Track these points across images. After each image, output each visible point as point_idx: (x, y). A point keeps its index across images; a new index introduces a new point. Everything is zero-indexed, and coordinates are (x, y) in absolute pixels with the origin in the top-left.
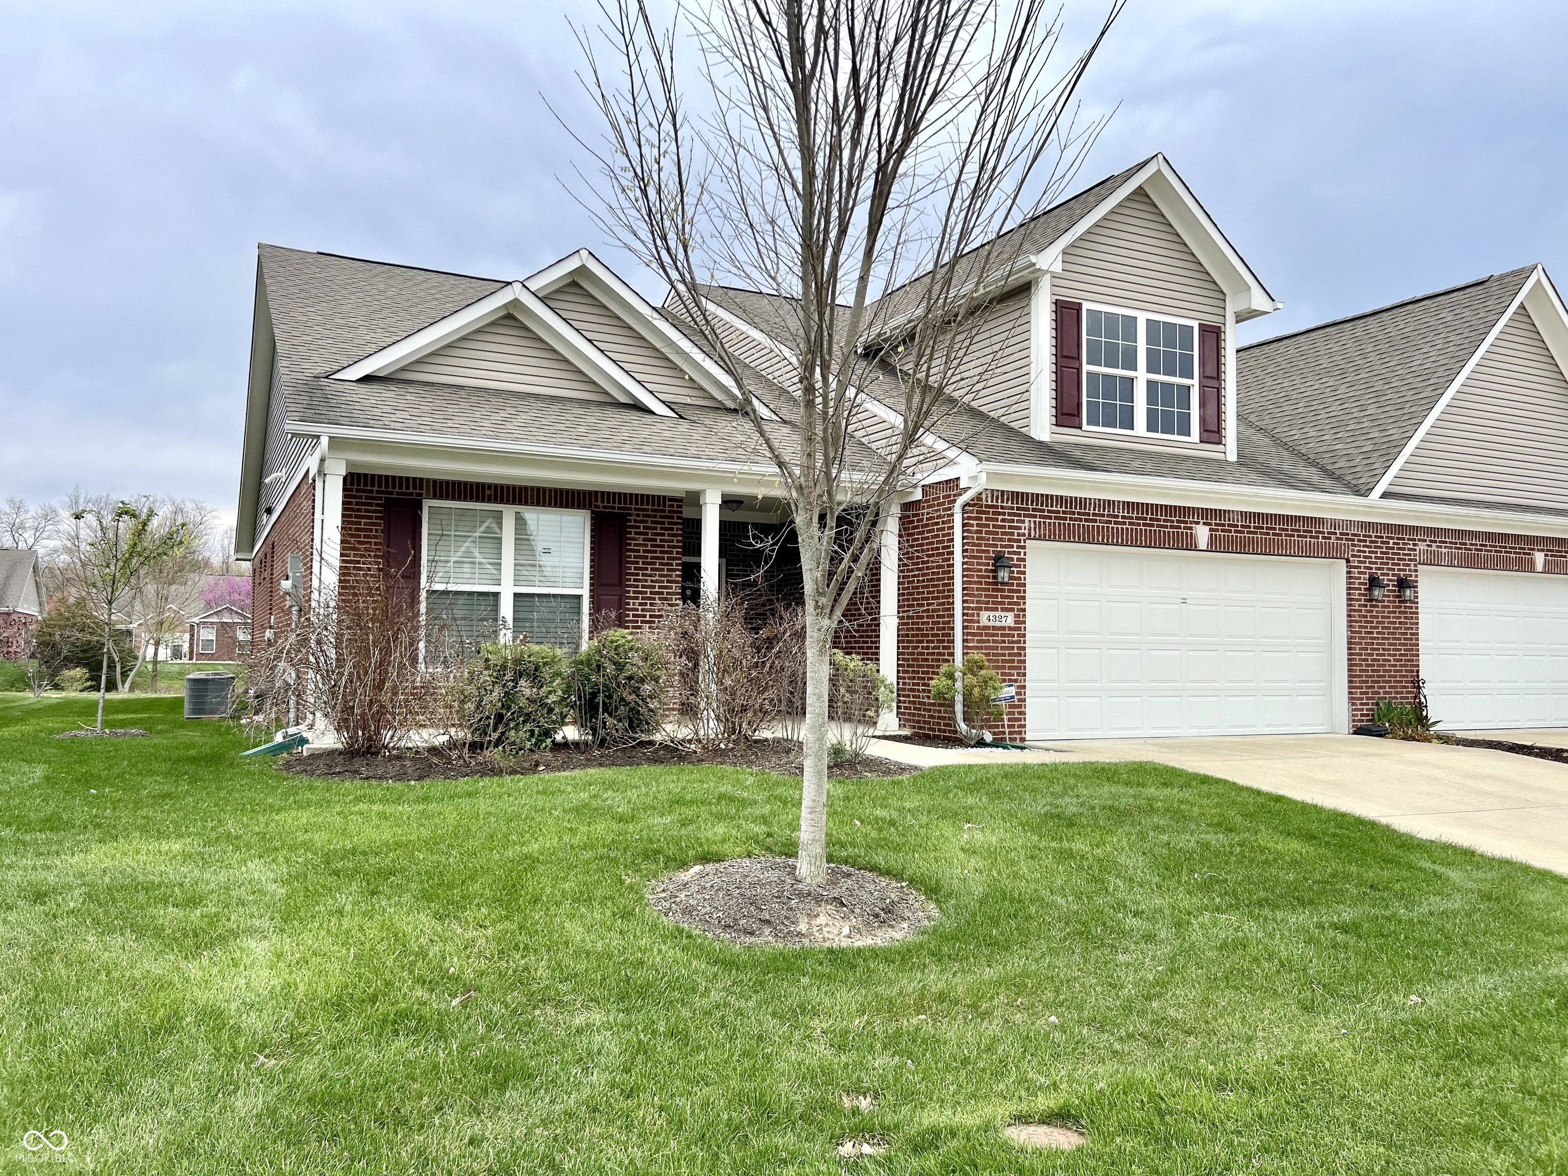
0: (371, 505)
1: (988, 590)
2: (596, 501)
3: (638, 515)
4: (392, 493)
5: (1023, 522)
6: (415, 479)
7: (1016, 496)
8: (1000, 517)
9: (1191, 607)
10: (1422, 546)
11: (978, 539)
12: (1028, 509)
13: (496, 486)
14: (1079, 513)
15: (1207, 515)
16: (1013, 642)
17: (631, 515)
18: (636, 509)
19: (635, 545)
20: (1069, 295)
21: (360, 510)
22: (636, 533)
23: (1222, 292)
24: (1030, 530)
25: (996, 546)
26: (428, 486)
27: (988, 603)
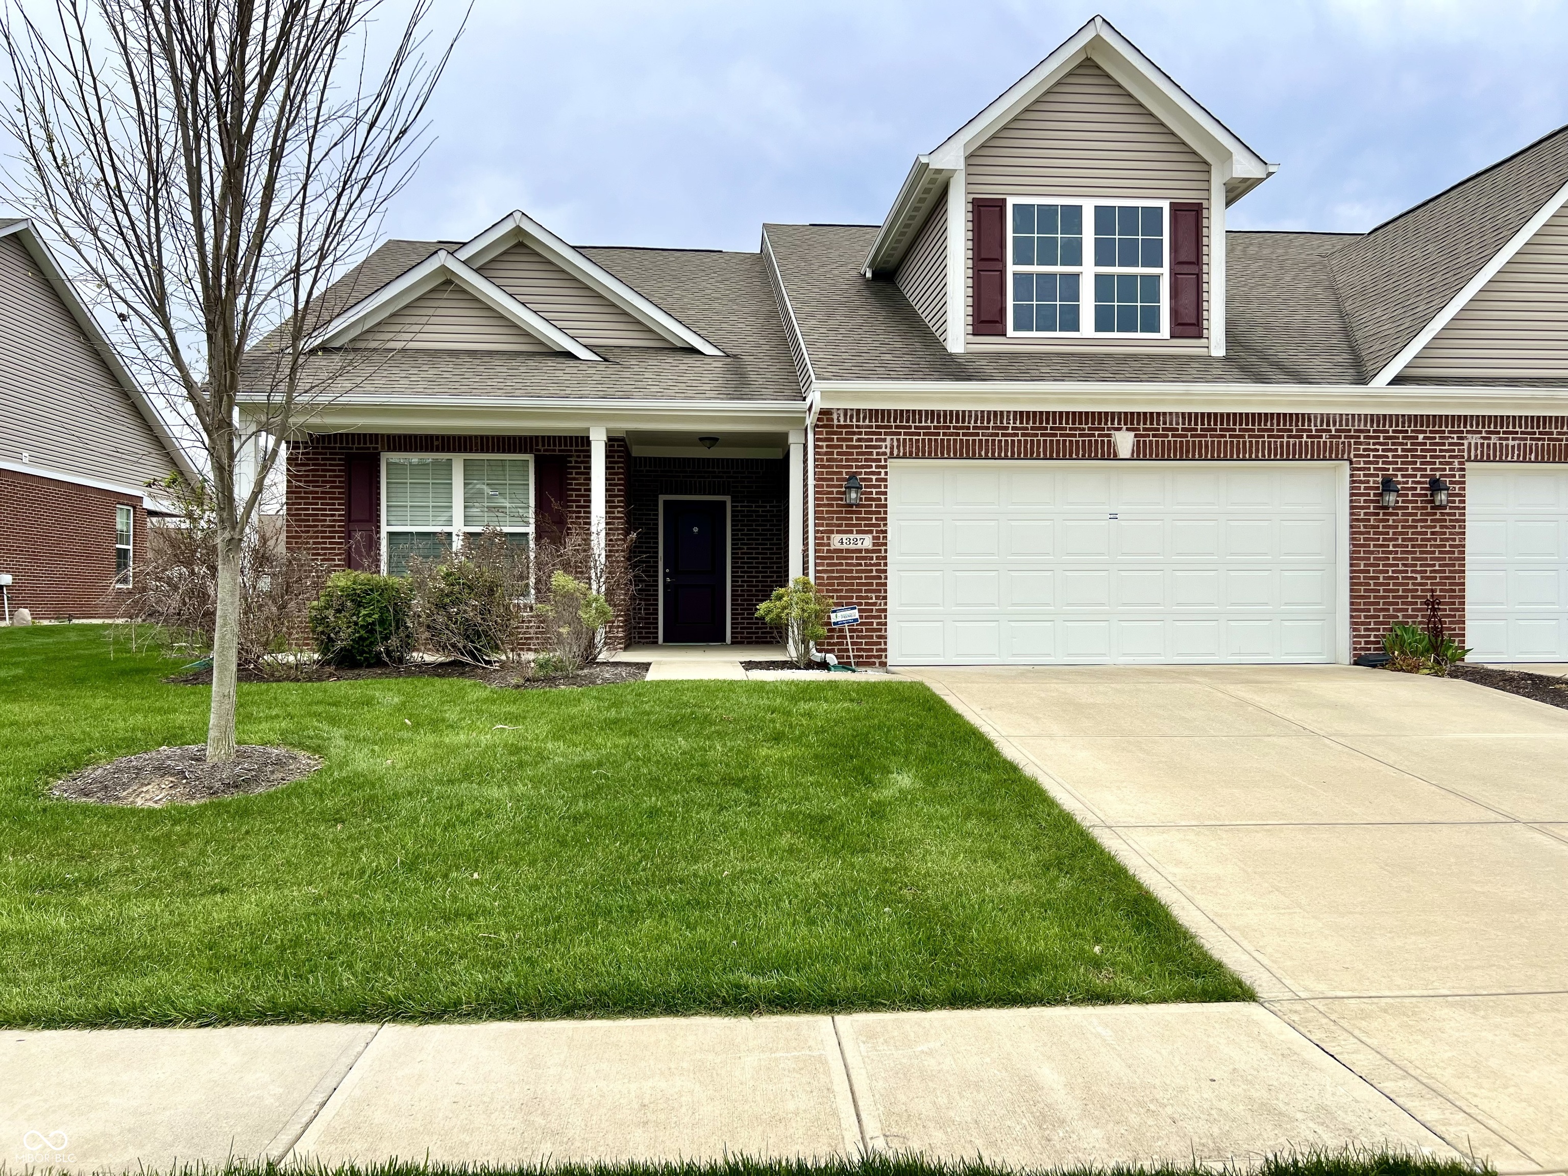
0: (334, 459)
1: (841, 512)
2: (537, 445)
3: (579, 456)
4: (352, 449)
5: (885, 440)
6: (371, 435)
7: (874, 414)
8: (855, 437)
9: (1123, 523)
10: (1474, 439)
11: (828, 460)
12: (891, 427)
13: (443, 437)
14: (955, 428)
15: (1130, 420)
16: (871, 565)
17: (571, 456)
18: (576, 451)
19: (576, 484)
20: (989, 192)
21: (325, 465)
22: (577, 473)
23: (1206, 163)
24: (892, 448)
25: (851, 467)
26: (383, 440)
27: (840, 525)
